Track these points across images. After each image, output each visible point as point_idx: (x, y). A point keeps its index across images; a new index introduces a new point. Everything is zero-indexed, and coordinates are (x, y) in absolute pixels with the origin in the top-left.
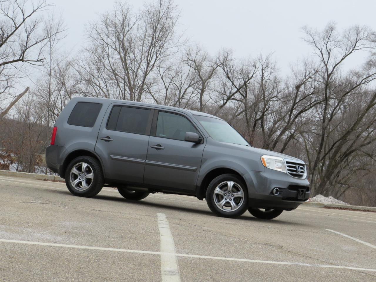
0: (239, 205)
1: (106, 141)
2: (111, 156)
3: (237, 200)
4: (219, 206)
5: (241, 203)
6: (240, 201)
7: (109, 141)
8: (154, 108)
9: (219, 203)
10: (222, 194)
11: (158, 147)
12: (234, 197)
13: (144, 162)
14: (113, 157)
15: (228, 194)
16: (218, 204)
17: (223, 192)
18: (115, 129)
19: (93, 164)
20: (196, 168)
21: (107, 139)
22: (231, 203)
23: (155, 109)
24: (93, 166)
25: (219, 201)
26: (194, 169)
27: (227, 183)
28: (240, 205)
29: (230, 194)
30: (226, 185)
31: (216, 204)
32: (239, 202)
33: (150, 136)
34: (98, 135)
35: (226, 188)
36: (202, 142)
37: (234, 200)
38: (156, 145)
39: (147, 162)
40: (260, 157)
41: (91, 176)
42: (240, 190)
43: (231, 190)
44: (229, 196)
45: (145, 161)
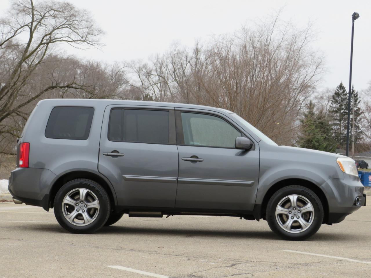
0: (309, 221)
1: (113, 156)
2: (125, 176)
3: (306, 216)
4: (286, 228)
5: (312, 218)
6: (310, 216)
7: (117, 156)
8: (173, 108)
9: (284, 225)
10: (286, 213)
11: (194, 159)
12: (301, 213)
13: (175, 180)
14: (127, 177)
15: (293, 211)
16: (283, 227)
17: (287, 210)
18: (122, 139)
19: (97, 189)
20: (252, 182)
21: (115, 154)
22: (300, 221)
23: (175, 110)
24: (97, 190)
25: (284, 222)
26: (250, 183)
27: (289, 198)
28: (311, 221)
29: (296, 211)
30: (289, 201)
31: (282, 227)
32: (309, 218)
33: (178, 146)
34: (99, 149)
35: (288, 205)
36: (253, 148)
37: (302, 217)
38: (190, 156)
39: (180, 179)
40: (336, 161)
41: (95, 204)
42: (307, 203)
43: (295, 205)
44: (295, 214)
45: (178, 179)
